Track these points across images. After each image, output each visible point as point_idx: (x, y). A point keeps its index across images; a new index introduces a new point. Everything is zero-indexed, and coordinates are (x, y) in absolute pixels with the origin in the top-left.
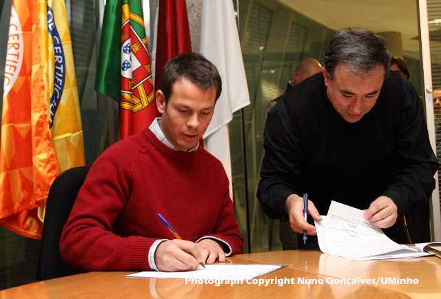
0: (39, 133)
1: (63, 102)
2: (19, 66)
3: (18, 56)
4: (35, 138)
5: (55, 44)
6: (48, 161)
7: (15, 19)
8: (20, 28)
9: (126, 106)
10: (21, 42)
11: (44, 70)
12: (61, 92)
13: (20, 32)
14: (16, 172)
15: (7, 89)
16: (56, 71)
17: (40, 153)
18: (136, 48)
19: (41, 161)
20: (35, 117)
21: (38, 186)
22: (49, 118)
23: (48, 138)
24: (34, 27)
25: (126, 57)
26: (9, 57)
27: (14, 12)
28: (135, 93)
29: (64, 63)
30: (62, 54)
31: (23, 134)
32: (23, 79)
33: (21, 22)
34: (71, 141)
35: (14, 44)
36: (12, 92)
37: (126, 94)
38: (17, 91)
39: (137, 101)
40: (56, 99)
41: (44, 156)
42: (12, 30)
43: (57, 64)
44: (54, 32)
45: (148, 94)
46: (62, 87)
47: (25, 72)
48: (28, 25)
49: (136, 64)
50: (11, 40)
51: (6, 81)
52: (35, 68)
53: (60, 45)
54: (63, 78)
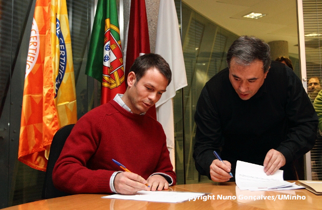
0: (47, 101)
1: (64, 81)
2: (36, 57)
3: (36, 50)
4: (45, 105)
5: (61, 43)
6: (53, 120)
7: (35, 27)
8: (38, 32)
9: (106, 85)
10: (38, 41)
11: (52, 60)
12: (63, 74)
13: (38, 35)
14: (32, 126)
15: (28, 71)
16: (61, 60)
17: (48, 114)
18: (113, 47)
19: (49, 119)
20: (46, 91)
21: (46, 136)
22: (54, 92)
23: (53, 104)
24: (47, 32)
25: (106, 53)
26: (30, 51)
27: (35, 22)
28: (112, 76)
29: (66, 56)
30: (65, 50)
31: (37, 101)
32: (39, 65)
33: (39, 29)
34: (69, 107)
35: (33, 43)
36: (31, 74)
37: (106, 77)
38: (34, 73)
39: (113, 82)
40: (59, 79)
41: (50, 116)
42: (33, 34)
43: (61, 56)
44: (60, 36)
45: (120, 78)
46: (64, 71)
47: (40, 61)
48: (43, 31)
49: (113, 58)
50: (32, 40)
51: (27, 66)
52: (47, 59)
53: (64, 44)
54: (65, 66)
